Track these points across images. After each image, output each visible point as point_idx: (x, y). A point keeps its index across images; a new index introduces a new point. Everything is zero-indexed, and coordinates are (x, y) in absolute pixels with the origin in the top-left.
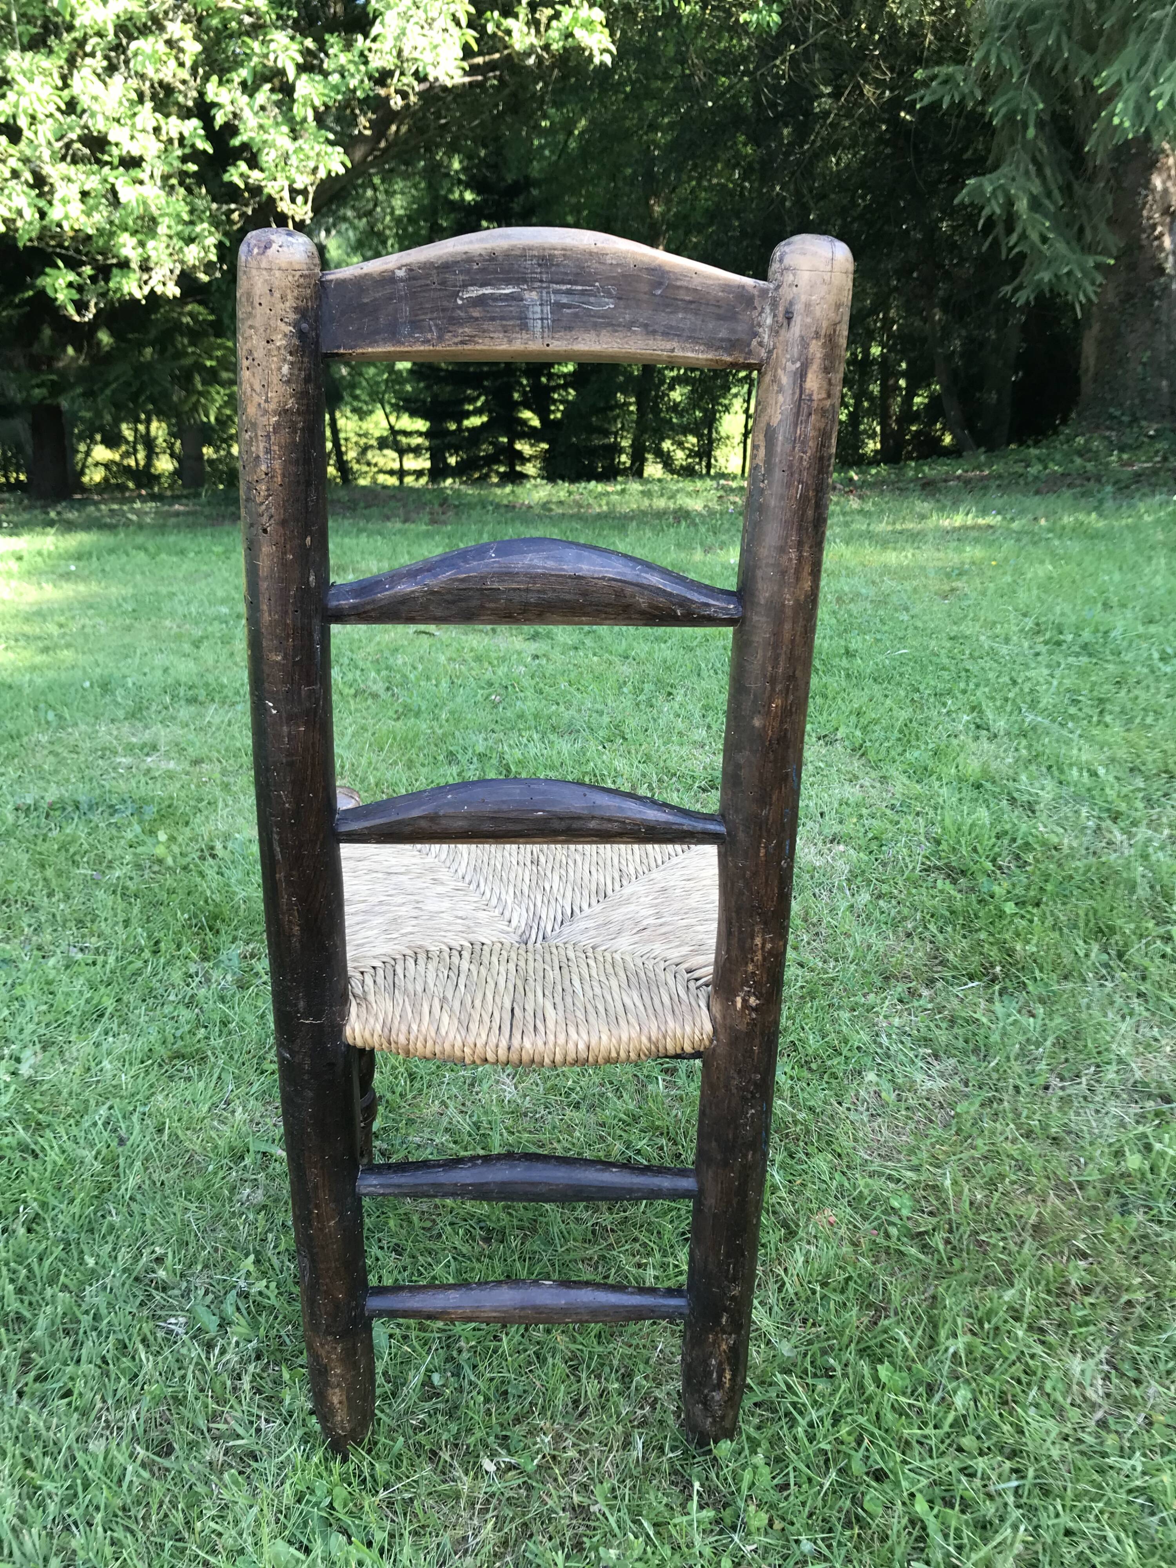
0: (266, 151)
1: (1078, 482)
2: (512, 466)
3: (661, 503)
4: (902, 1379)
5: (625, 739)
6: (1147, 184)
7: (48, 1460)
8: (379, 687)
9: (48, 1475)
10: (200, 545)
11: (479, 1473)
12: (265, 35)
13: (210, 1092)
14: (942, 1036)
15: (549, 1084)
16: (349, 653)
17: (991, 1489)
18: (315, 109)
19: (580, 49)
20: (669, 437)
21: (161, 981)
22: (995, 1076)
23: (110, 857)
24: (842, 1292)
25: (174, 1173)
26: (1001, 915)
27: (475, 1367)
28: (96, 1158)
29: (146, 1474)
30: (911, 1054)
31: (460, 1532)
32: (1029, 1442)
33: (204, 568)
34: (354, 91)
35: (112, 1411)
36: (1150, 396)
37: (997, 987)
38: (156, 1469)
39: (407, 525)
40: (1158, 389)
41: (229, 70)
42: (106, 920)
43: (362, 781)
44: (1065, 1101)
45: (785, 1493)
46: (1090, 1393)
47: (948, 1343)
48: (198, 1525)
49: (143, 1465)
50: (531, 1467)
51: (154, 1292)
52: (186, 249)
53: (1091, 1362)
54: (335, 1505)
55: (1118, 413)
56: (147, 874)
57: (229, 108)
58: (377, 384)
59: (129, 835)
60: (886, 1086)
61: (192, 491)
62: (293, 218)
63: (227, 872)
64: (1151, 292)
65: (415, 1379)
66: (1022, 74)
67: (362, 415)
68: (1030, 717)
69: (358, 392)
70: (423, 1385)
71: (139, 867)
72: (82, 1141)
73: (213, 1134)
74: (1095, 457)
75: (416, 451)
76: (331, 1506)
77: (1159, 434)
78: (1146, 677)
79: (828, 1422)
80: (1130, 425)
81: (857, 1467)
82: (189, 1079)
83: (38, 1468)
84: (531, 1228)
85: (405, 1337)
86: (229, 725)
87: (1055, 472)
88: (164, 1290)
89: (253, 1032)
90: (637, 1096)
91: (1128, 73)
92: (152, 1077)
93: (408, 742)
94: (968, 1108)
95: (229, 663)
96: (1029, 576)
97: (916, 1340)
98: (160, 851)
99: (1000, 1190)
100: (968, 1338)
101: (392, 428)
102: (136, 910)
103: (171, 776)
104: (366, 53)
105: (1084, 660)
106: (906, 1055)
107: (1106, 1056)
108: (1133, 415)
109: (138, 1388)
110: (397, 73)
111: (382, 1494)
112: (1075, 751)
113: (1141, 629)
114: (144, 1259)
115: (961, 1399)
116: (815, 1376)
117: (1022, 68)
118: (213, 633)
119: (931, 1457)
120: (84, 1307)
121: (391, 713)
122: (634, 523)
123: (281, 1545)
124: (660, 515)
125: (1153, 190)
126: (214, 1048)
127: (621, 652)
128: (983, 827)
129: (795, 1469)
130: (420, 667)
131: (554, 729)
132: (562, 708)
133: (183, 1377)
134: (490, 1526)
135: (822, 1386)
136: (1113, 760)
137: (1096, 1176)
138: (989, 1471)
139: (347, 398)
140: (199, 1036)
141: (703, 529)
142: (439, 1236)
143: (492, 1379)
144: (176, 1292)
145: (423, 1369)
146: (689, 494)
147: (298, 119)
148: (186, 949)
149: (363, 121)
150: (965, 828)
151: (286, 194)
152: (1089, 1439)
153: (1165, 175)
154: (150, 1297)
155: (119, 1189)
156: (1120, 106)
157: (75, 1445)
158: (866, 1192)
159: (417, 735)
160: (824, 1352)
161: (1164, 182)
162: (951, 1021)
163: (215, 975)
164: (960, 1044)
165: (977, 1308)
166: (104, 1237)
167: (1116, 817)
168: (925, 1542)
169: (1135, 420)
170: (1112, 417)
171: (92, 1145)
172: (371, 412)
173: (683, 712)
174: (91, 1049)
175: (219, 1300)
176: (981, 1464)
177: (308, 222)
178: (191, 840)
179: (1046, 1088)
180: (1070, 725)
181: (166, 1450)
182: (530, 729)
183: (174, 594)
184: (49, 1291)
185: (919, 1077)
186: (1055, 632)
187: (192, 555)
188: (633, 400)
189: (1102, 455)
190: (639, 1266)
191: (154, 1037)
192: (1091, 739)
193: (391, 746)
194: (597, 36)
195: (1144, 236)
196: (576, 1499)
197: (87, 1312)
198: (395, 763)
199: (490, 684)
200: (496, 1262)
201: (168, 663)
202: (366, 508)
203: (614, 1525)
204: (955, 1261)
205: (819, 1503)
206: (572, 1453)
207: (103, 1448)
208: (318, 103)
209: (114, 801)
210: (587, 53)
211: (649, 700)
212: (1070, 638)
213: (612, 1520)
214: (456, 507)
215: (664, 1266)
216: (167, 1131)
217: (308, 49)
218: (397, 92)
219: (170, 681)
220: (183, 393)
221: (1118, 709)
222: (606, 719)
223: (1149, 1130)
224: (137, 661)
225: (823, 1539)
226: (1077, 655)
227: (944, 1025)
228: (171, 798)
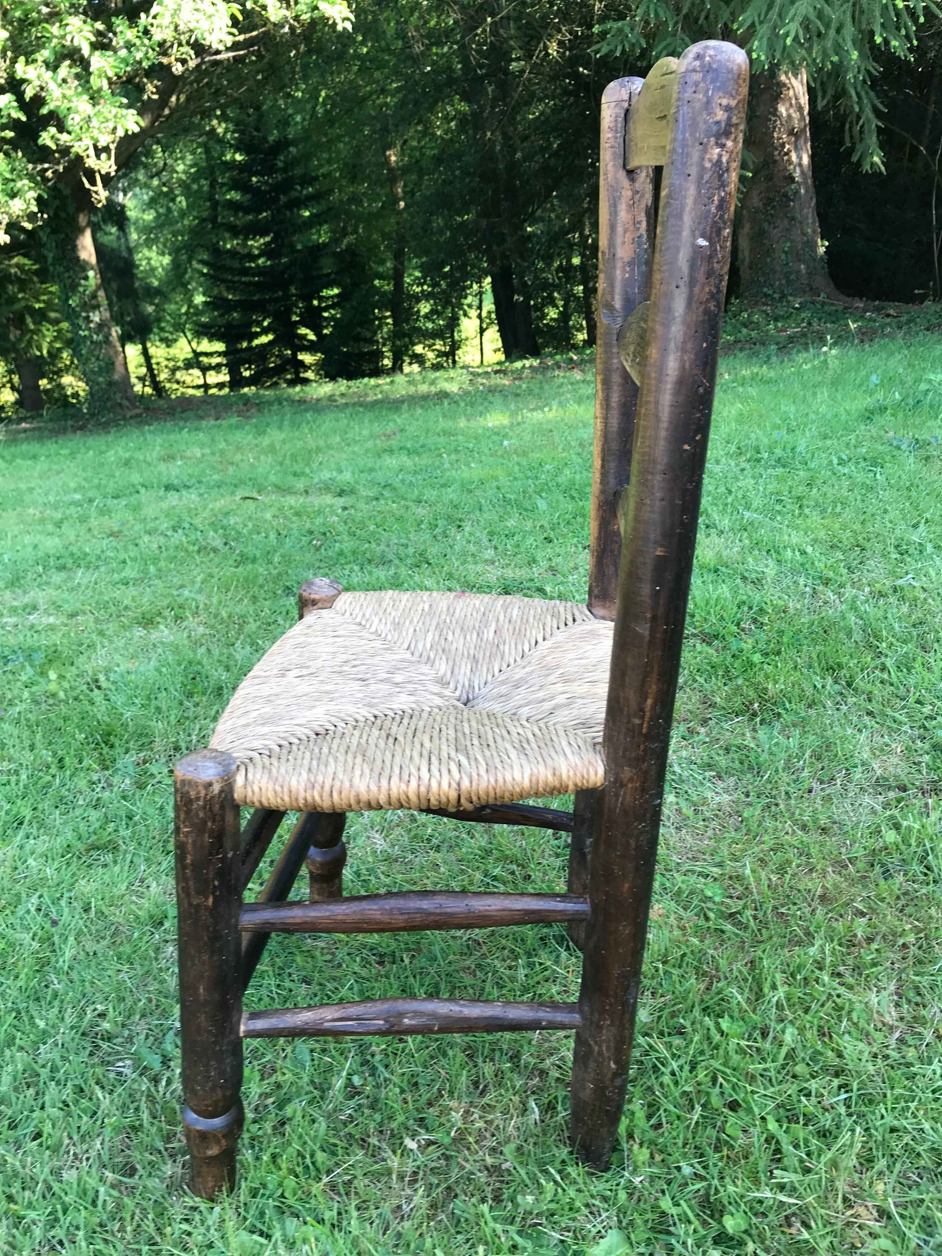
0: (71, 117)
1: (747, 346)
2: (297, 373)
3: (424, 388)
4: (740, 1027)
5: (429, 564)
6: (775, 112)
7: (27, 1193)
8: (218, 543)
9: (30, 1206)
10: (49, 450)
11: (405, 1152)
12: (61, 21)
13: (126, 874)
14: (723, 761)
15: (412, 834)
16: (189, 519)
17: (826, 1103)
18: (109, 79)
19: (324, 19)
20: (420, 342)
21: (69, 790)
22: (769, 786)
23: (10, 696)
24: (680, 967)
25: (104, 943)
26: (752, 665)
27: (387, 1066)
28: (33, 939)
29: (115, 1193)
30: (700, 778)
31: (395, 1202)
32: (849, 1062)
33: (55, 467)
34: (140, 62)
35: (78, 1144)
36: (792, 277)
37: (758, 719)
38: (123, 1189)
39: (219, 422)
40: (799, 271)
41: (33, 52)
42: (14, 746)
43: (216, 616)
44: (827, 799)
45: (661, 1131)
46: (888, 1019)
47: (771, 994)
48: (168, 1230)
49: (113, 1186)
50: (447, 1141)
51: (101, 1043)
52: (10, 202)
53: (884, 993)
54: (286, 1195)
55: (770, 292)
56: (44, 707)
57: (37, 83)
58: (180, 316)
59: (24, 678)
60: (683, 804)
61: (34, 413)
62: (99, 172)
63: (113, 698)
64: (785, 195)
65: (339, 1083)
66: (676, 23)
67: (169, 343)
68: (747, 514)
69: (163, 325)
70: (346, 1087)
71: (36, 702)
72: (18, 927)
73: (133, 907)
74: (757, 326)
75: (217, 368)
76: (282, 1196)
77: (803, 306)
78: (830, 478)
79: (687, 1068)
80: (781, 300)
81: (716, 1101)
82: (105, 866)
83: (20, 1200)
84: (415, 951)
85: (324, 1051)
86: (96, 583)
87: (728, 341)
88: (109, 1039)
89: (155, 823)
90: (485, 836)
91: (759, 16)
92: (73, 867)
93: (249, 582)
94: (753, 813)
95: (88, 536)
96: (725, 414)
97: (746, 995)
98: (53, 687)
99: (790, 872)
100: (786, 988)
101: (194, 351)
102: (39, 736)
103: (52, 628)
104: (149, 28)
105: (780, 470)
106: (695, 779)
107: (851, 762)
108: (782, 292)
109: (99, 1123)
110: (176, 45)
111: (325, 1180)
112: (786, 538)
113: (820, 444)
114: (89, 1016)
115: (790, 1036)
116: (670, 1034)
117: (675, 18)
118: (71, 515)
119: (773, 1086)
120: (41, 1062)
121: (231, 562)
122: (406, 405)
123: (244, 1236)
124: (425, 397)
125: (781, 116)
126: (124, 838)
127: (414, 498)
128: (726, 599)
129: (665, 1110)
130: (250, 525)
131: (370, 561)
132: (373, 545)
133: (137, 1109)
134: (421, 1192)
135: (677, 1041)
136: (815, 540)
137: (862, 852)
138: (822, 1090)
139: (156, 330)
140: (110, 830)
141: (462, 404)
142: (340, 965)
143: (403, 1074)
144: (120, 1040)
145: (344, 1074)
146: (446, 380)
147: (95, 88)
148: (86, 762)
149: (150, 87)
150: (712, 602)
151: (91, 152)
152: (894, 1054)
153: (788, 105)
154: (97, 1047)
155: (57, 962)
156: (756, 43)
157: (50, 1178)
158: (684, 886)
159: (256, 576)
160: (673, 1015)
161: (787, 110)
162: (726, 749)
163: (115, 780)
164: (737, 764)
165: (788, 966)
166: (50, 1003)
167: (826, 582)
168: (781, 1153)
169: (783, 296)
170: (766, 295)
171: (28, 929)
172: (176, 340)
173: (473, 538)
174: (17, 852)
175: (159, 1041)
176: (813, 1085)
177: (113, 174)
178: (78, 676)
179: (810, 791)
180: (779, 518)
181: (132, 1172)
182: (350, 562)
183: (33, 489)
184: (7, 1053)
185: (709, 795)
186: (753, 452)
187: (43, 458)
188: (388, 314)
189: (762, 325)
190: (510, 968)
191: (70, 835)
192: (797, 528)
193: (236, 587)
194: (337, 7)
195: (776, 153)
196: (489, 1160)
197: (43, 1066)
198: (242, 600)
199: (311, 532)
200: (392, 980)
201: (36, 542)
202: (183, 412)
203: (525, 1177)
204: (764, 931)
205: (690, 1136)
206: (480, 1124)
207: (75, 1176)
208: (111, 74)
209: (6, 653)
210: (330, 22)
211: (444, 532)
212: (766, 455)
213: (523, 1172)
214: (258, 405)
215: (531, 965)
216: (93, 909)
217: (98, 31)
218: (177, 60)
219: (40, 554)
220: (18, 332)
221: (813, 503)
222: (411, 550)
223: (896, 812)
224: (9, 542)
225: (699, 1163)
226: (774, 467)
227: (721, 752)
228: (55, 645)
